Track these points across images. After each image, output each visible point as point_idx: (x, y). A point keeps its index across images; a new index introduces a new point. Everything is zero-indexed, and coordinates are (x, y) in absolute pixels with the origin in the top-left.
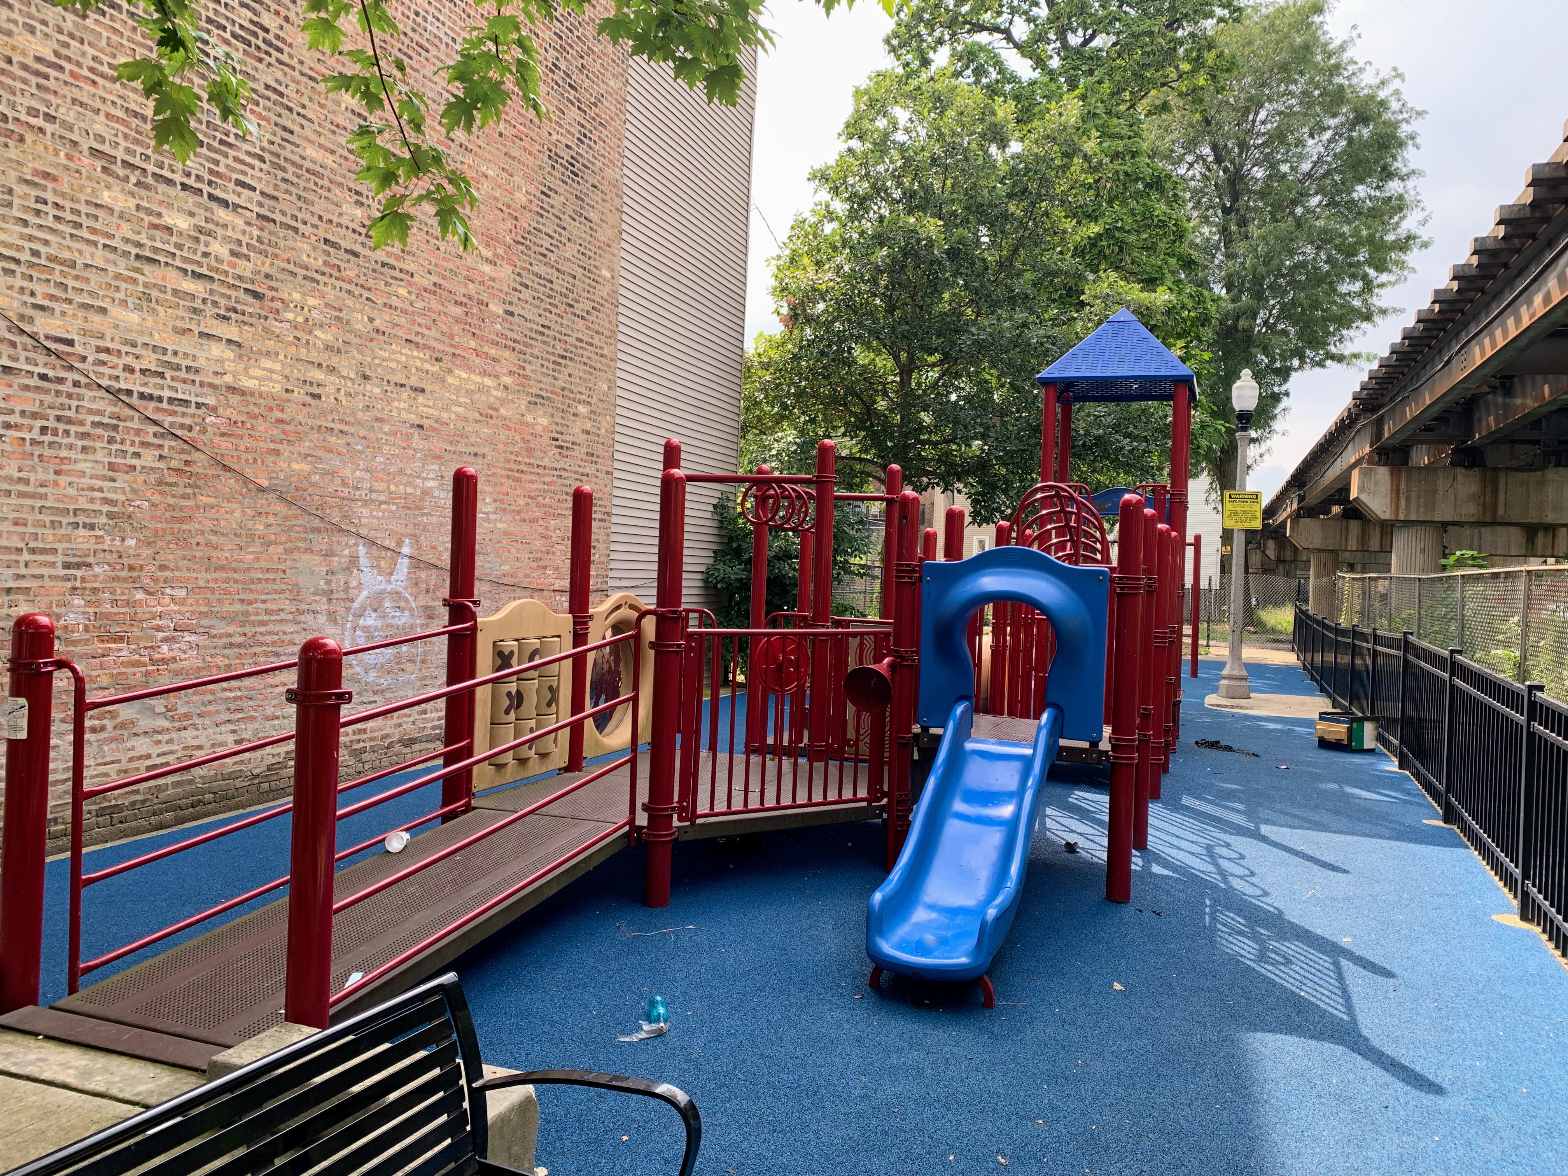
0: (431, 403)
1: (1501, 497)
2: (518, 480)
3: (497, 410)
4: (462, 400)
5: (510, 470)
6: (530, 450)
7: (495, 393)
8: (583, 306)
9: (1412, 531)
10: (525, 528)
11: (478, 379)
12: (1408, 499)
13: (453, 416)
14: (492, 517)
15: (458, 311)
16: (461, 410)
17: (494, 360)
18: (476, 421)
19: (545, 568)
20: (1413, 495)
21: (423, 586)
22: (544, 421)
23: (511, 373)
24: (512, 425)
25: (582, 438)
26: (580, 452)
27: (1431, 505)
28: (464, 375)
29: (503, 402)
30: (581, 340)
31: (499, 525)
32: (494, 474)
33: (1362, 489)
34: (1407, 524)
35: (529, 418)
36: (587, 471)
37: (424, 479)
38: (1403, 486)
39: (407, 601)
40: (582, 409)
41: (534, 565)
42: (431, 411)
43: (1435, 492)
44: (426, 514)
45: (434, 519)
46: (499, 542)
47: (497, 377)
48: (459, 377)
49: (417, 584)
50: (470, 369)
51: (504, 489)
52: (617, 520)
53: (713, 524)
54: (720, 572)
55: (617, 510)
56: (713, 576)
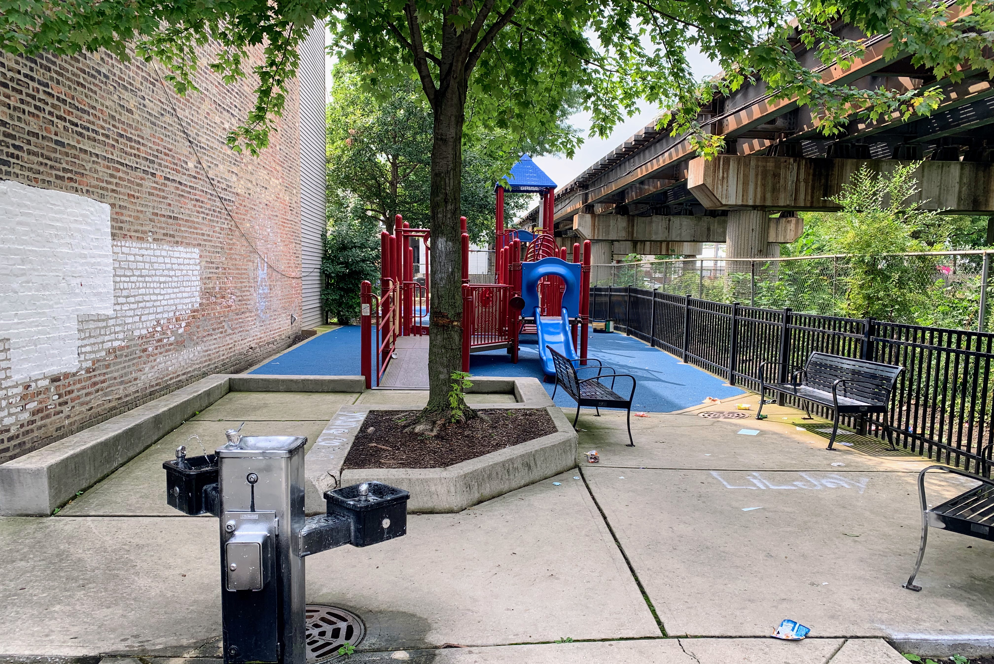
1: (635, 228)
7: (279, 187)
8: (293, 142)
9: (600, 244)
10: (285, 249)
11: (276, 181)
12: (598, 229)
13: (272, 199)
14: (280, 244)
15: (271, 151)
16: (273, 196)
17: (278, 172)
18: (276, 201)
19: (290, 267)
20: (601, 227)
22: (288, 199)
23: (281, 177)
24: (282, 202)
25: (295, 204)
26: (295, 211)
27: (608, 233)
29: (280, 191)
30: (293, 158)
31: (282, 248)
33: (579, 225)
34: (598, 241)
35: (285, 198)
36: (296, 221)
38: (596, 224)
39: (266, 282)
40: (294, 191)
41: (287, 266)
42: (268, 197)
43: (609, 226)
44: (269, 244)
45: (270, 246)
46: (282, 255)
47: (279, 179)
48: (272, 181)
49: (268, 275)
50: (274, 177)
52: (303, 244)
53: (321, 244)
54: (330, 268)
55: (303, 240)
56: (327, 270)
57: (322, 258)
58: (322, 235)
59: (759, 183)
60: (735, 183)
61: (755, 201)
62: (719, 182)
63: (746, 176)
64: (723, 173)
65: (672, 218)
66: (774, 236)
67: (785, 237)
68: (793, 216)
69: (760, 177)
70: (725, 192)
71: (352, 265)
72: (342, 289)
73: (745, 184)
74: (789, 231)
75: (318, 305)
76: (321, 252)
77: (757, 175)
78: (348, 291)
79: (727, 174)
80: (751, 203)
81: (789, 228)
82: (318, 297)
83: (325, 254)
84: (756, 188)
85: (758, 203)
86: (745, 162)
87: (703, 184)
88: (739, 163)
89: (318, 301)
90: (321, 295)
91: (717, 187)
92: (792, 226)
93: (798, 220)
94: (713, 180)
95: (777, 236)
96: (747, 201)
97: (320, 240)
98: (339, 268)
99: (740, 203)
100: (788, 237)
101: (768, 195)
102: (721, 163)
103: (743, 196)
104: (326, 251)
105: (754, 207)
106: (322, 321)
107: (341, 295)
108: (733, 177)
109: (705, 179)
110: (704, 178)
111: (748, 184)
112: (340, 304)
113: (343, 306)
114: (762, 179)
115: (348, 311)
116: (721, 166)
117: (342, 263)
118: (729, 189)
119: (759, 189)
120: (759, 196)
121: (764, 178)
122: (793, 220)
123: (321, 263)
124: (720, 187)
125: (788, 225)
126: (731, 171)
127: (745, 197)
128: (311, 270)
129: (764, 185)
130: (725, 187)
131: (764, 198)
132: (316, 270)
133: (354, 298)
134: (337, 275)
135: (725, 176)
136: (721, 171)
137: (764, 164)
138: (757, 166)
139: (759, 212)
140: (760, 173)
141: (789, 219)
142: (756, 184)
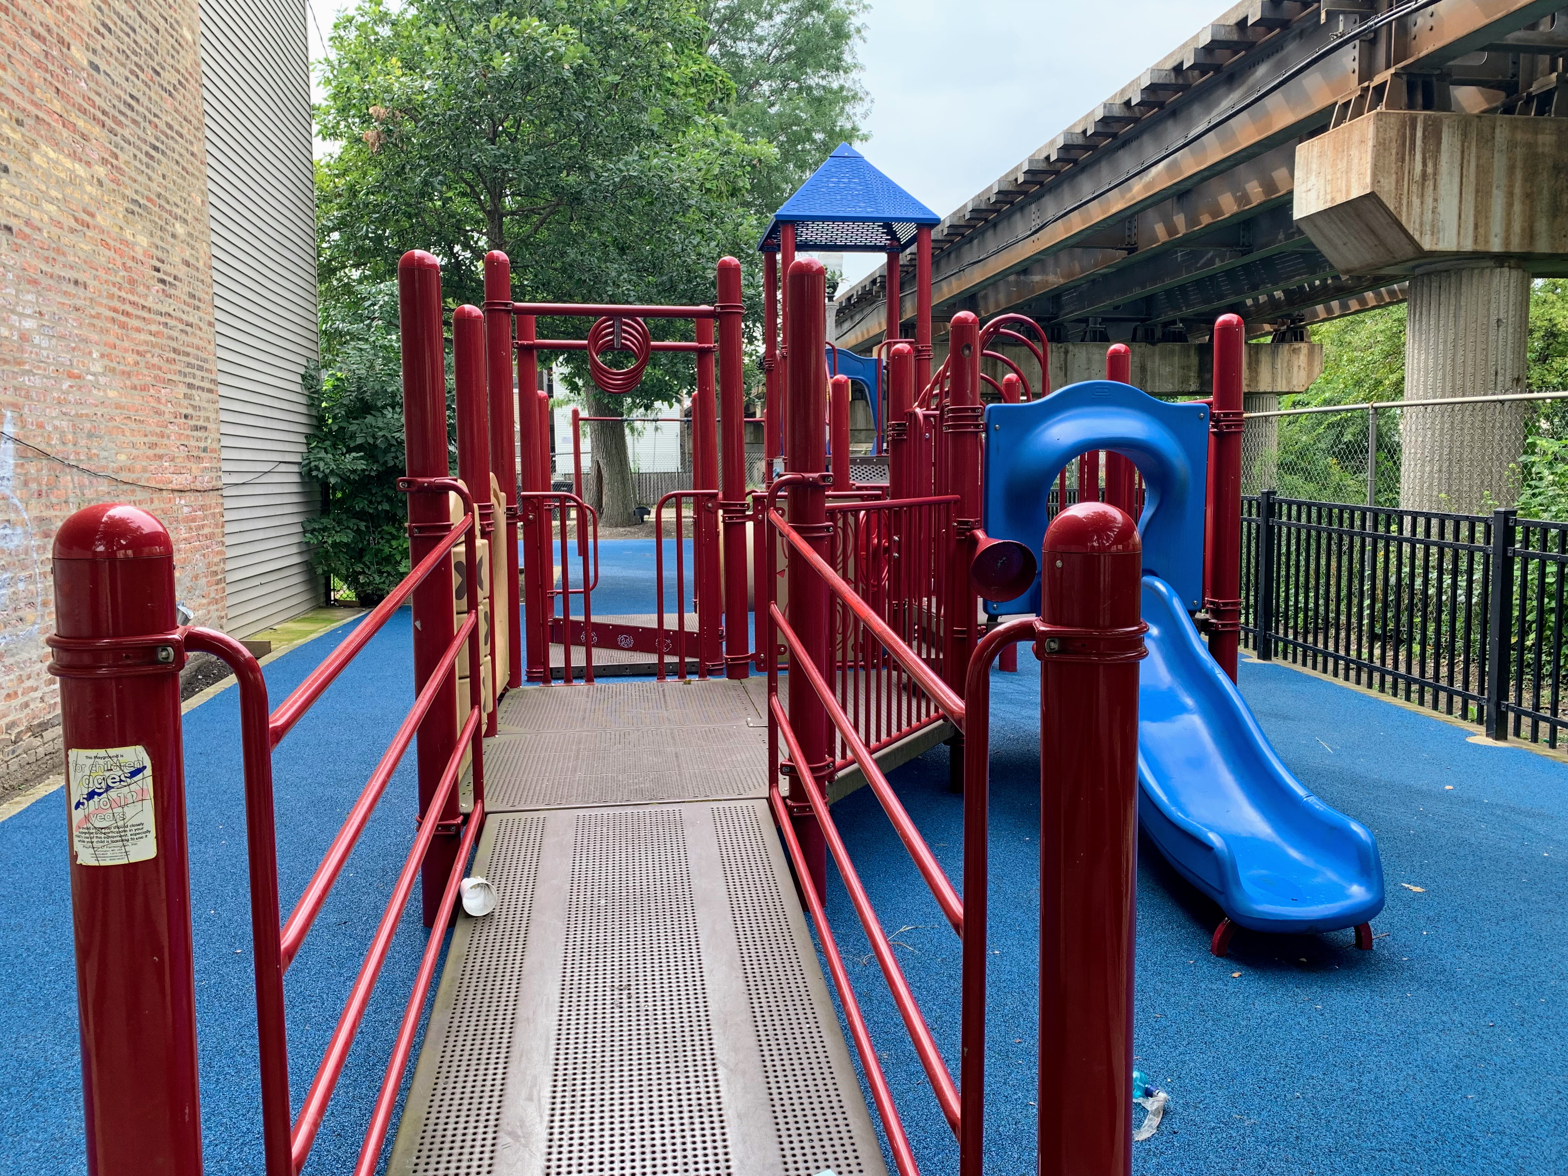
0: (17, 192)
2: (123, 326)
3: (92, 215)
4: (54, 193)
5: (115, 310)
6: (132, 281)
7: (89, 188)
8: (169, 77)
10: (136, 399)
11: (68, 163)
13: (46, 218)
14: (102, 380)
15: (35, 47)
16: (52, 208)
17: (84, 136)
18: (72, 231)
19: (160, 457)
21: (34, 486)
22: (143, 241)
23: (105, 162)
24: (112, 243)
25: (182, 271)
26: (181, 291)
28: (52, 155)
29: (100, 205)
30: (170, 127)
31: (111, 394)
32: (98, 316)
35: (128, 235)
36: (191, 319)
37: (21, 315)
39: (16, 510)
40: (180, 229)
41: (151, 452)
42: (19, 205)
44: (29, 372)
45: (37, 381)
46: (112, 419)
47: (88, 164)
48: (46, 155)
49: (26, 484)
50: (56, 145)
51: (112, 339)
52: (223, 391)
53: (303, 400)
54: (326, 462)
55: (222, 378)
56: (317, 468)
57: (307, 436)
58: (303, 377)
59: (1518, 190)
60: (1456, 190)
61: (1507, 240)
62: (1414, 188)
63: (1483, 171)
64: (1424, 164)
65: (1071, 348)
66: (1269, 380)
67: (1289, 382)
68: (1302, 340)
69: (1519, 175)
70: (1429, 216)
71: (386, 451)
72: (361, 515)
73: (1482, 193)
74: (1296, 369)
75: (297, 560)
76: (303, 419)
77: (1511, 169)
78: (374, 520)
79: (1435, 165)
80: (1496, 246)
81: (1296, 364)
82: (296, 539)
83: (319, 427)
84: (1510, 205)
85: (1515, 247)
86: (1480, 133)
87: (1372, 197)
88: (1465, 135)
89: (294, 550)
90: (305, 532)
91: (1409, 204)
92: (1302, 359)
93: (1312, 347)
94: (1399, 182)
95: (1274, 380)
96: (1487, 242)
97: (298, 388)
98: (353, 462)
99: (1468, 246)
100: (1295, 382)
101: (1542, 225)
102: (1419, 134)
103: (1476, 227)
104: (321, 420)
105: (1502, 259)
106: (315, 598)
107: (358, 531)
108: (1451, 174)
109: (1375, 180)
110: (1374, 175)
111: (1489, 194)
112: (357, 553)
113: (366, 559)
114: (1525, 180)
115: (381, 573)
116: (1419, 142)
117: (359, 448)
118: (1441, 208)
119: (1517, 207)
120: (1517, 227)
121: (1531, 176)
122: (1304, 347)
123: (304, 449)
124: (1416, 201)
125: (1295, 357)
126: (1444, 157)
127: (1481, 231)
128: (266, 468)
129: (1529, 197)
130: (1429, 201)
131: (1530, 234)
132: (283, 468)
133: (394, 538)
134: (345, 479)
135: (1430, 170)
136: (1418, 157)
137: (1529, 137)
138: (1512, 145)
139: (1514, 273)
140: (1519, 164)
141: (1296, 345)
142: (1510, 194)
